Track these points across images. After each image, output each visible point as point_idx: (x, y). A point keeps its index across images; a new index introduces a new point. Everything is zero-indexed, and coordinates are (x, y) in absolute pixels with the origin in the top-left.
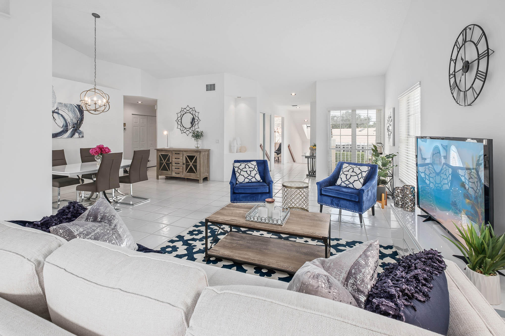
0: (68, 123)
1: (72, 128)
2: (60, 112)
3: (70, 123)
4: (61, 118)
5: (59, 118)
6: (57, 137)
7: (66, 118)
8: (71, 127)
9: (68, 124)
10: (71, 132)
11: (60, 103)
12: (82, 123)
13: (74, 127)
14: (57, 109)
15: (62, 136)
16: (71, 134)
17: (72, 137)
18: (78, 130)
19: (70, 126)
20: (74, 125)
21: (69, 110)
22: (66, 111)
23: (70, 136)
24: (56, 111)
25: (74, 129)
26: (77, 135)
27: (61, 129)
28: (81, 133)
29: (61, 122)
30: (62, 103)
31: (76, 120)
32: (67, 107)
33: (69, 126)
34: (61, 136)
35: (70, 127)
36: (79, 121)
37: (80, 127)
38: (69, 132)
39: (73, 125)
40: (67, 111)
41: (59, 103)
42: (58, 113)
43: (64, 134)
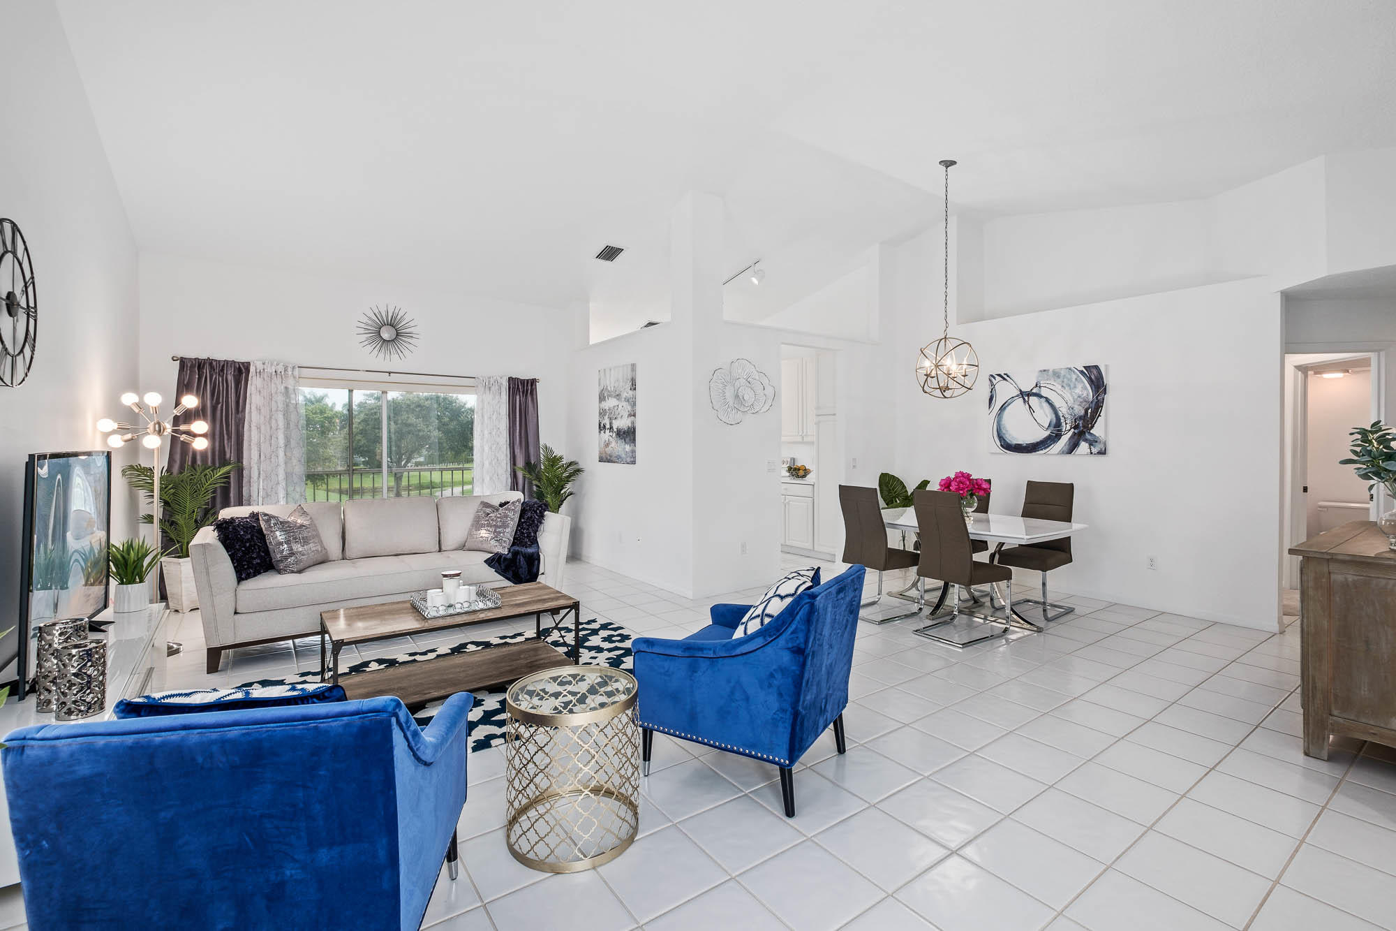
0: (1062, 418)
1: (1073, 430)
2: (1044, 392)
3: (1066, 416)
4: (1046, 405)
5: (1042, 407)
6: (1038, 453)
7: (1057, 405)
8: (1068, 428)
9: (1062, 420)
10: (1070, 439)
11: (1045, 371)
12: (1099, 415)
13: (1076, 427)
14: (1036, 386)
15: (1048, 449)
16: (1070, 443)
17: (1071, 453)
18: (1087, 434)
19: (1068, 425)
20: (1075, 422)
21: (1064, 385)
22: (1058, 387)
23: (1066, 449)
24: (1034, 391)
25: (1076, 431)
26: (1084, 446)
27: (1047, 433)
28: (1096, 442)
29: (1045, 416)
30: (1048, 370)
31: (1081, 408)
32: (1059, 377)
33: (1064, 424)
34: (1045, 448)
35: (1066, 426)
36: (1090, 411)
37: (1092, 427)
38: (1065, 439)
39: (1075, 420)
40: (1060, 387)
41: (1041, 371)
42: (1039, 396)
43: (1050, 445)
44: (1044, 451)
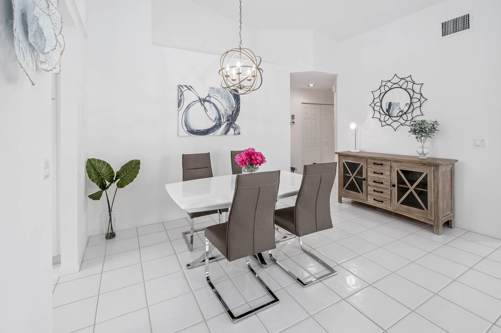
0: (222, 115)
1: (227, 122)
2: (213, 100)
3: (224, 114)
4: (213, 108)
5: (211, 109)
6: (209, 135)
7: (219, 108)
8: (225, 121)
9: (222, 117)
10: (225, 127)
11: (212, 88)
12: (238, 115)
13: (228, 120)
14: (208, 96)
15: (215, 133)
16: (225, 129)
17: (226, 135)
18: (233, 124)
19: (224, 119)
20: (228, 118)
21: (222, 97)
22: (219, 98)
23: (224, 132)
24: (207, 99)
25: (228, 123)
26: (232, 130)
27: (213, 124)
28: (237, 128)
29: (213, 114)
30: (215, 88)
31: (230, 111)
32: (220, 93)
33: (222, 119)
34: (213, 132)
35: (223, 120)
36: (234, 112)
37: (235, 121)
38: (223, 127)
39: (228, 116)
40: (220, 98)
41: (211, 88)
42: (210, 102)
43: (216, 130)
44: (213, 134)
